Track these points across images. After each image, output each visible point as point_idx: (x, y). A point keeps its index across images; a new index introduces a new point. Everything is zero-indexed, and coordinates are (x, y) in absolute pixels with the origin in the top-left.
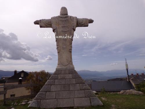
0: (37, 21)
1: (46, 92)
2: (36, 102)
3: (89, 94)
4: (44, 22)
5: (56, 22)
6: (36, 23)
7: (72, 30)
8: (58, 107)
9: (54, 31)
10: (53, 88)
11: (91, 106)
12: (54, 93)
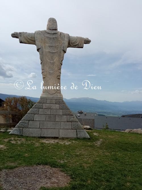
0: (15, 33)
1: (29, 121)
2: (18, 130)
3: (76, 126)
4: (25, 36)
5: (42, 39)
6: (15, 36)
7: (62, 52)
8: (41, 136)
9: (38, 50)
10: (37, 117)
11: (77, 138)
12: (38, 122)
